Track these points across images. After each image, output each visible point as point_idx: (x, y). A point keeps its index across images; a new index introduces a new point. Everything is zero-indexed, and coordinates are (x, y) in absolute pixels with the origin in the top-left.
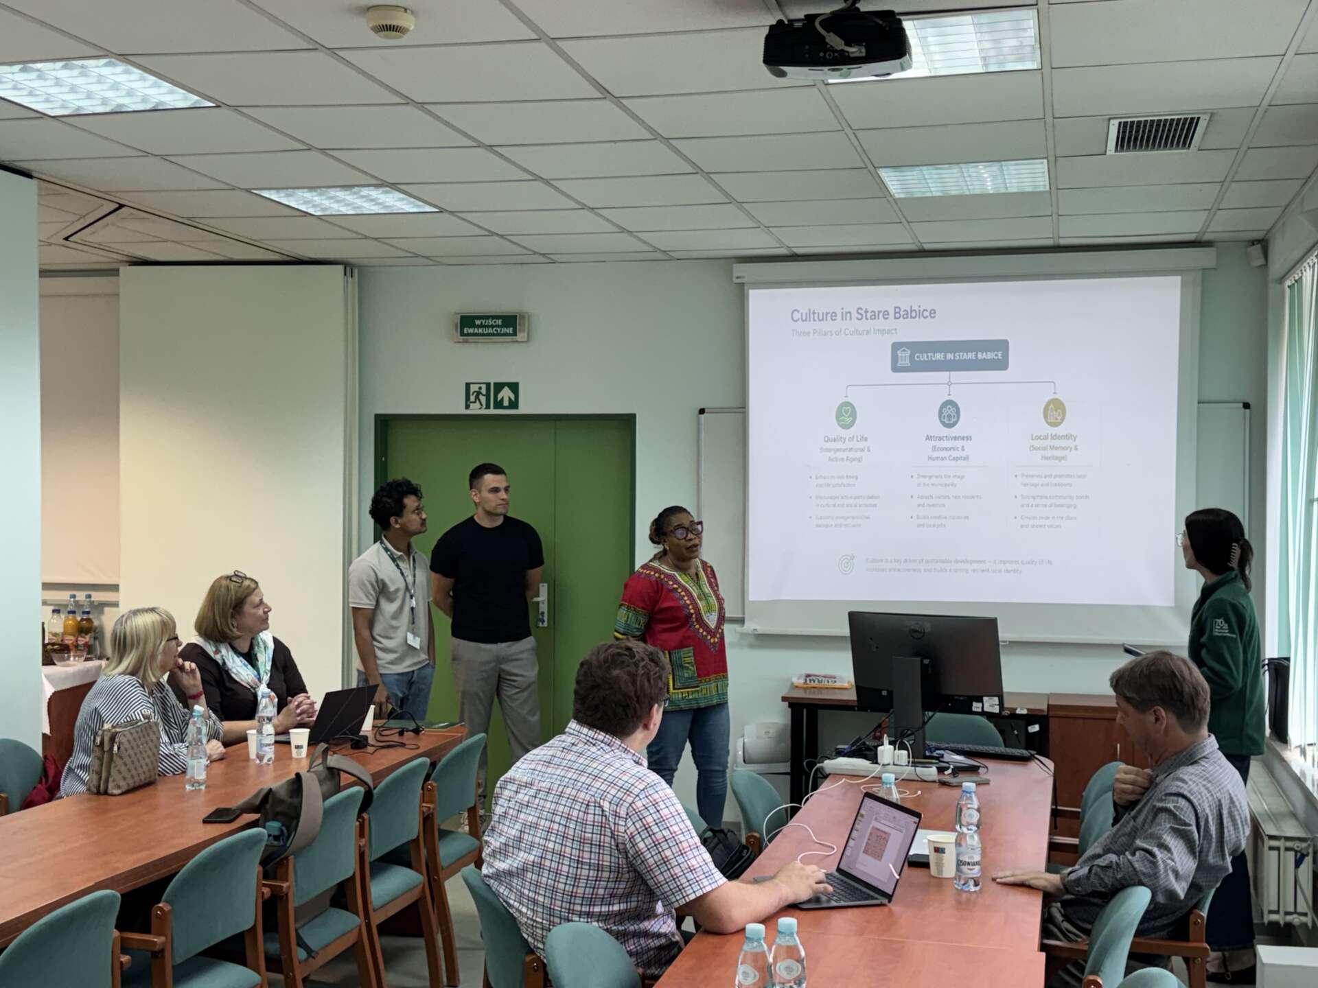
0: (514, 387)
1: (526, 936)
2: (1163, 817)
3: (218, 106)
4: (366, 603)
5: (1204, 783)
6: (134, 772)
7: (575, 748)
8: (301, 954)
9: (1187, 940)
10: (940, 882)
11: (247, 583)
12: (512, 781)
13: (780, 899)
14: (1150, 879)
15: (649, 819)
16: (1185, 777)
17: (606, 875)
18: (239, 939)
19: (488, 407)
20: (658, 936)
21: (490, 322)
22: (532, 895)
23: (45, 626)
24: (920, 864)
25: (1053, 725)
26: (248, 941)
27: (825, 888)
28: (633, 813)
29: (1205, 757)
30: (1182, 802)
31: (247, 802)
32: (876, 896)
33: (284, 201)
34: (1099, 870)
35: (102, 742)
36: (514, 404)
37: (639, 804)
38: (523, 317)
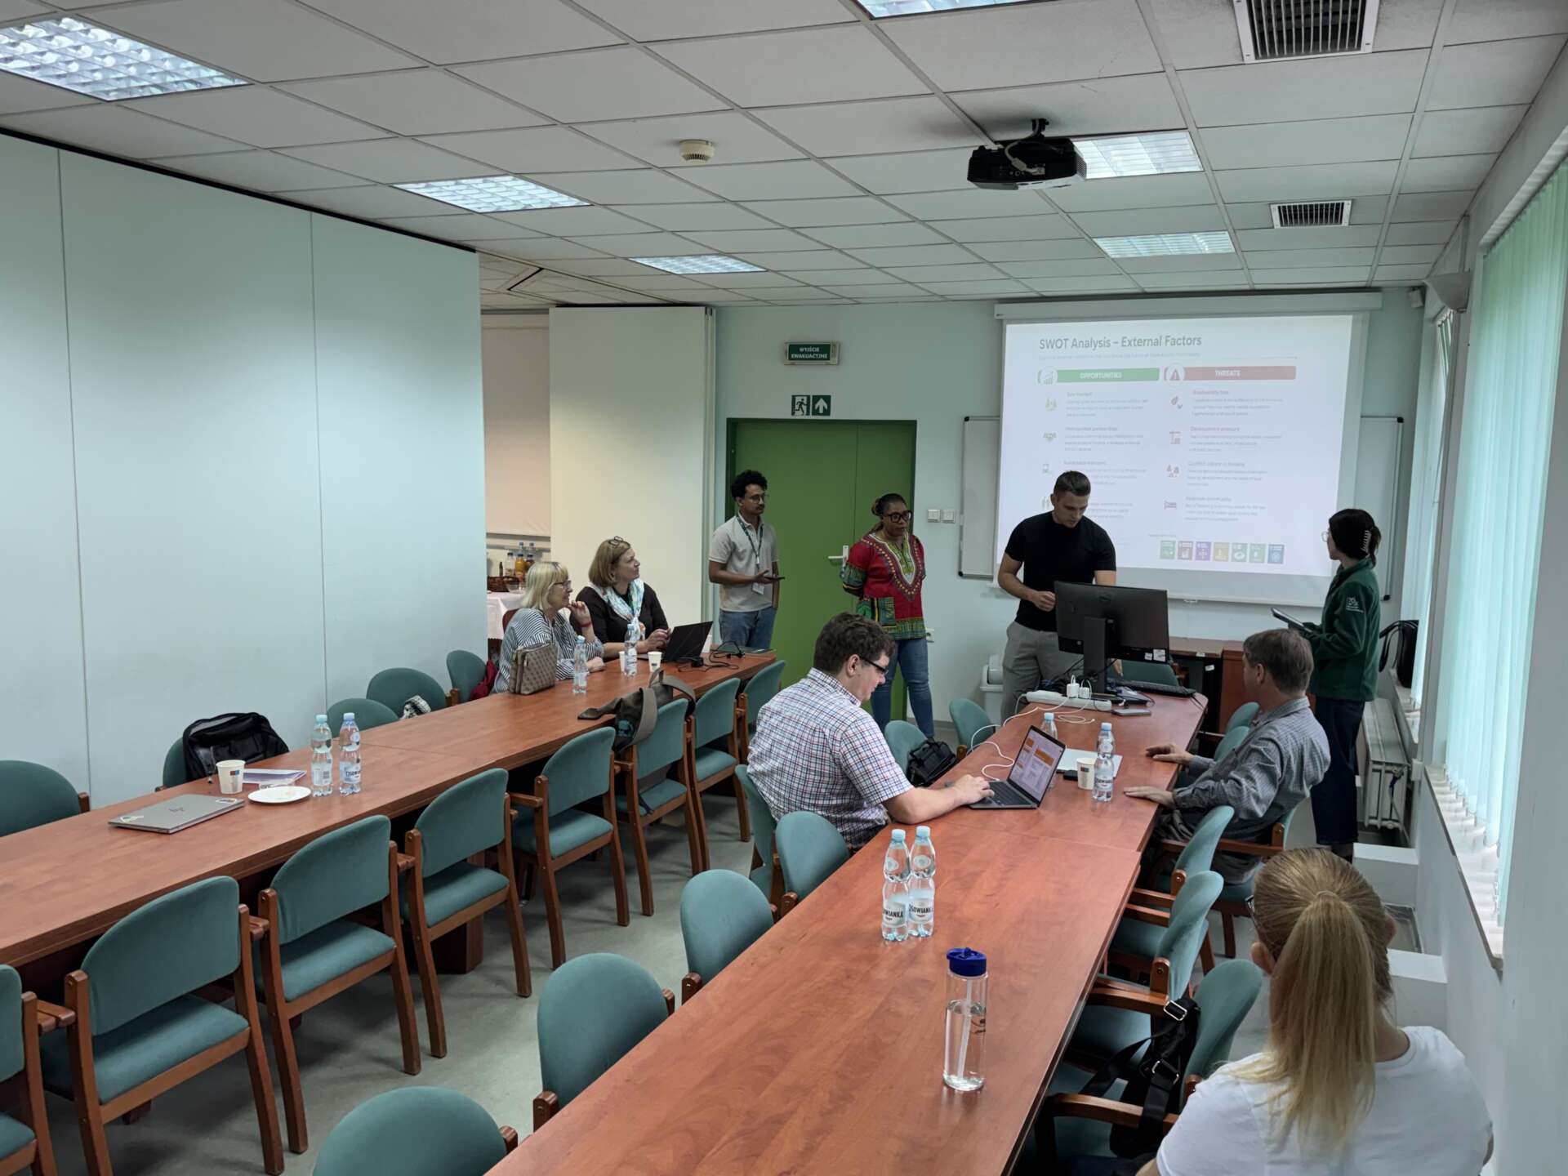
0: (827, 399)
1: (773, 816)
2: (1255, 756)
3: (592, 205)
4: (719, 558)
5: (1292, 732)
6: (538, 680)
7: (810, 690)
8: (642, 811)
9: (1271, 845)
10: (1084, 792)
11: (621, 545)
12: (769, 709)
13: (955, 802)
14: (1235, 802)
15: (857, 743)
16: (1277, 727)
17: (826, 779)
18: (599, 799)
19: (808, 414)
20: (867, 821)
21: (810, 349)
22: (777, 789)
23: (503, 564)
24: (1071, 777)
25: (1226, 664)
26: (605, 802)
27: (990, 793)
28: (846, 738)
29: (1297, 712)
30: (1271, 746)
31: (606, 708)
32: (1030, 802)
33: (653, 265)
34: (1199, 791)
35: (516, 659)
36: (827, 412)
37: (850, 732)
38: (834, 346)
